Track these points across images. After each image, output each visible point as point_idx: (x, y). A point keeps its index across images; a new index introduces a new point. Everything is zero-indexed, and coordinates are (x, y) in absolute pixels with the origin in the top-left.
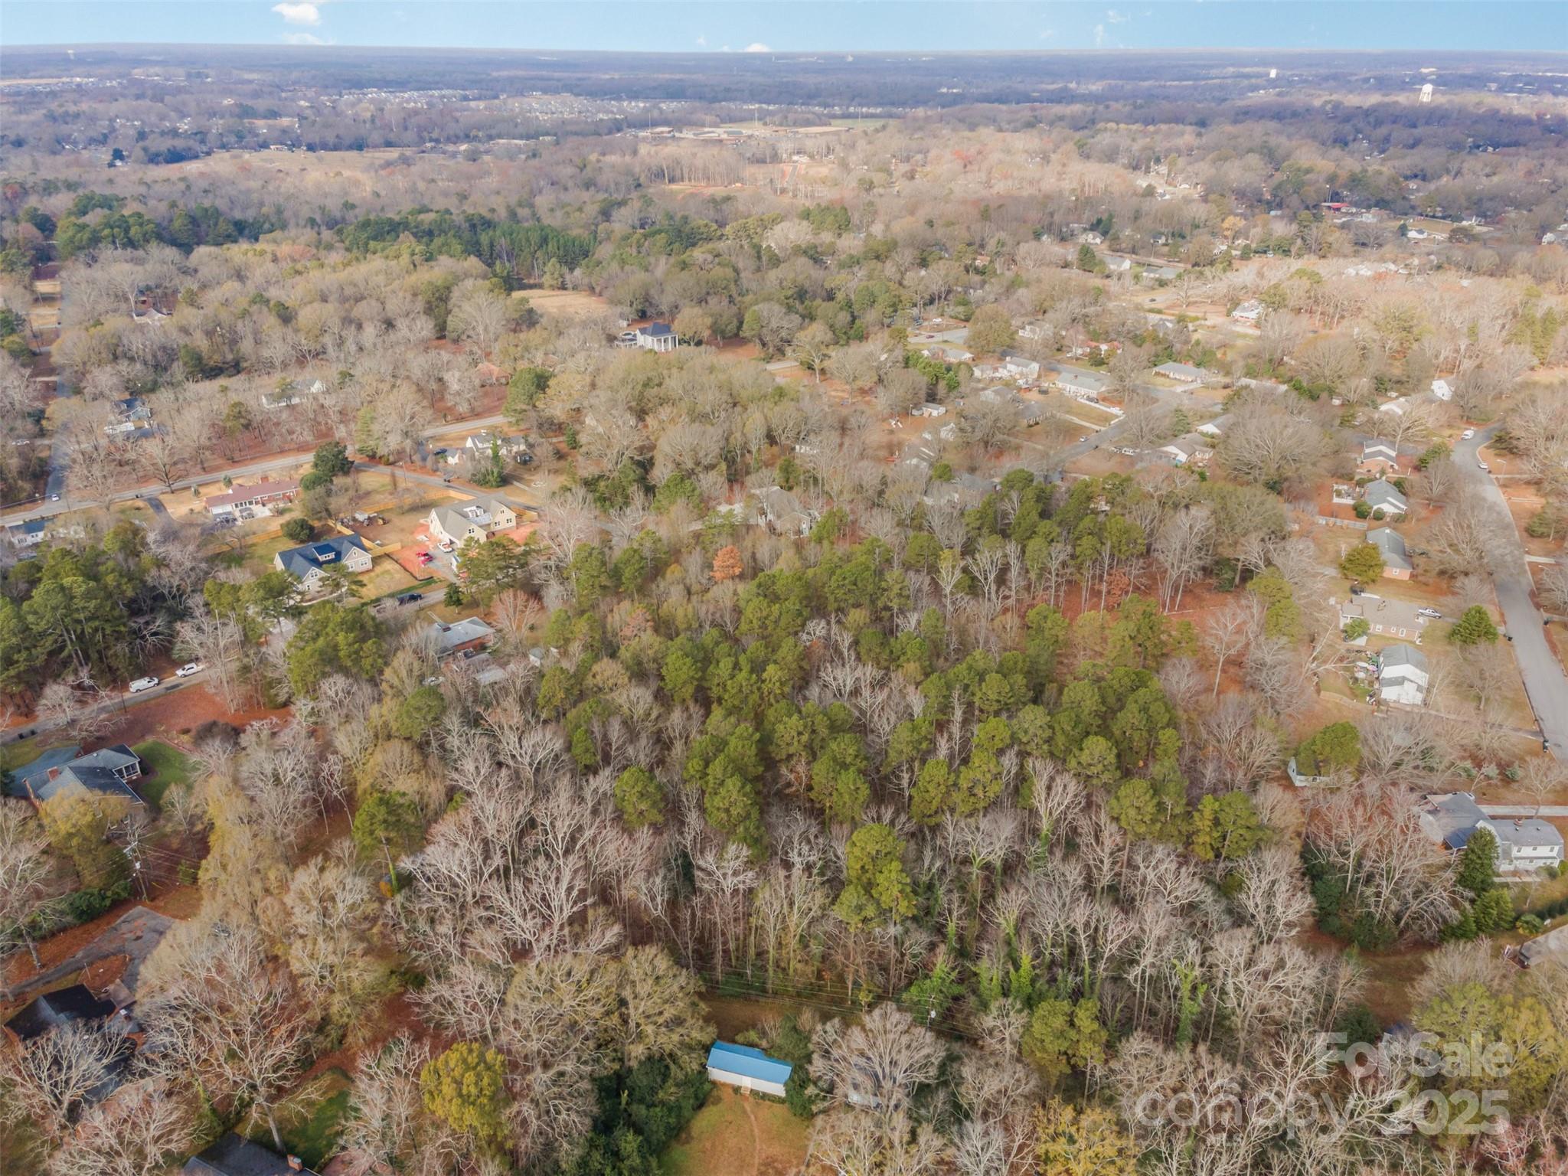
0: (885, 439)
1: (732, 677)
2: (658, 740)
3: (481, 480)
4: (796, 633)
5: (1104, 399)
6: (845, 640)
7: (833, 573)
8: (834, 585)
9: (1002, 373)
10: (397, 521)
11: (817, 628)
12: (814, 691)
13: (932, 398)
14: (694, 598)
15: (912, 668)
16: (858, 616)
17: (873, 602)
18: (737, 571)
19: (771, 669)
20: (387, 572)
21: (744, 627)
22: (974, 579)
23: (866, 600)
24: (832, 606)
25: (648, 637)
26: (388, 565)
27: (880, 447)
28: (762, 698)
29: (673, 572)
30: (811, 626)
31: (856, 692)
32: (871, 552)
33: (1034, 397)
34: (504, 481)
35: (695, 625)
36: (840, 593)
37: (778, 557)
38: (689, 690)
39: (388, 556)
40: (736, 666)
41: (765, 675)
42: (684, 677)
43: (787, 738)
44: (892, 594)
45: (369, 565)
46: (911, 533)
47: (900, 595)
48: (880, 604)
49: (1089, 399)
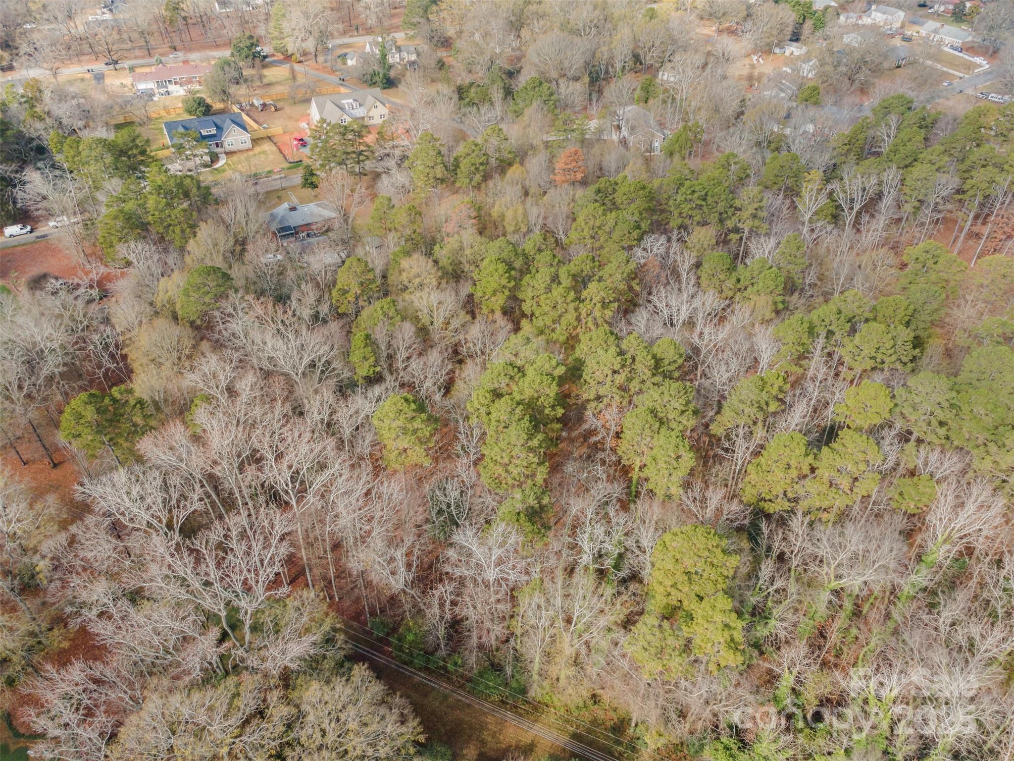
0: (745, 72)
1: (549, 289)
2: (456, 352)
3: (370, 81)
4: (630, 248)
5: (967, 50)
6: (685, 262)
7: (682, 185)
8: (680, 198)
9: (866, 21)
10: (288, 110)
11: (656, 244)
12: (641, 317)
13: (796, 38)
14: (529, 200)
15: (763, 303)
16: (702, 236)
17: (721, 221)
18: (579, 176)
19: (593, 286)
20: (264, 152)
21: (574, 235)
22: (839, 207)
23: (714, 218)
24: (674, 223)
25: (469, 235)
26: (267, 147)
27: (740, 78)
28: (578, 319)
29: (515, 172)
30: (648, 241)
31: (690, 323)
32: (727, 166)
33: (897, 42)
34: (390, 83)
35: (524, 229)
36: (686, 208)
37: (625, 166)
38: (499, 301)
39: (269, 138)
40: (555, 279)
41: (585, 294)
42: (495, 285)
43: (599, 376)
44: (746, 214)
45: (249, 145)
46: (769, 155)
47: (755, 216)
48: (730, 224)
49: (952, 47)
